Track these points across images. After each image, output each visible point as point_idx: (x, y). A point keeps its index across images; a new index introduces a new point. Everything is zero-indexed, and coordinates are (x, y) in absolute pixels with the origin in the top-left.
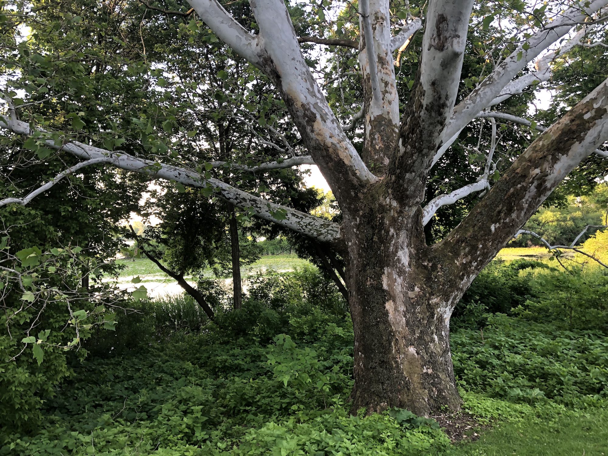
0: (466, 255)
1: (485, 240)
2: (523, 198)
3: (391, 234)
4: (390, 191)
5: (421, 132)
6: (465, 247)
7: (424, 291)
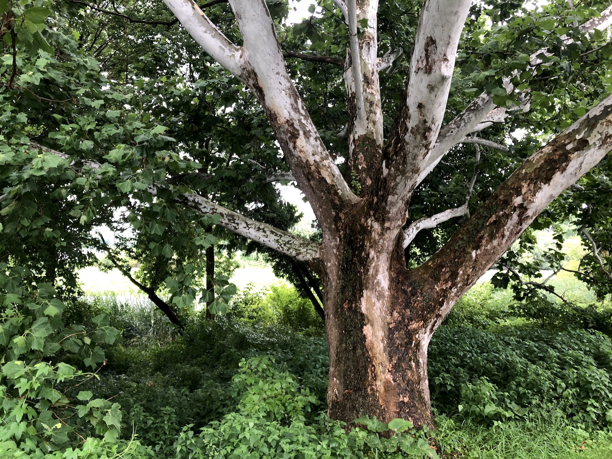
0: (446, 281)
1: (466, 267)
3: (371, 256)
4: (372, 213)
5: (405, 154)
6: (445, 273)
7: (403, 316)
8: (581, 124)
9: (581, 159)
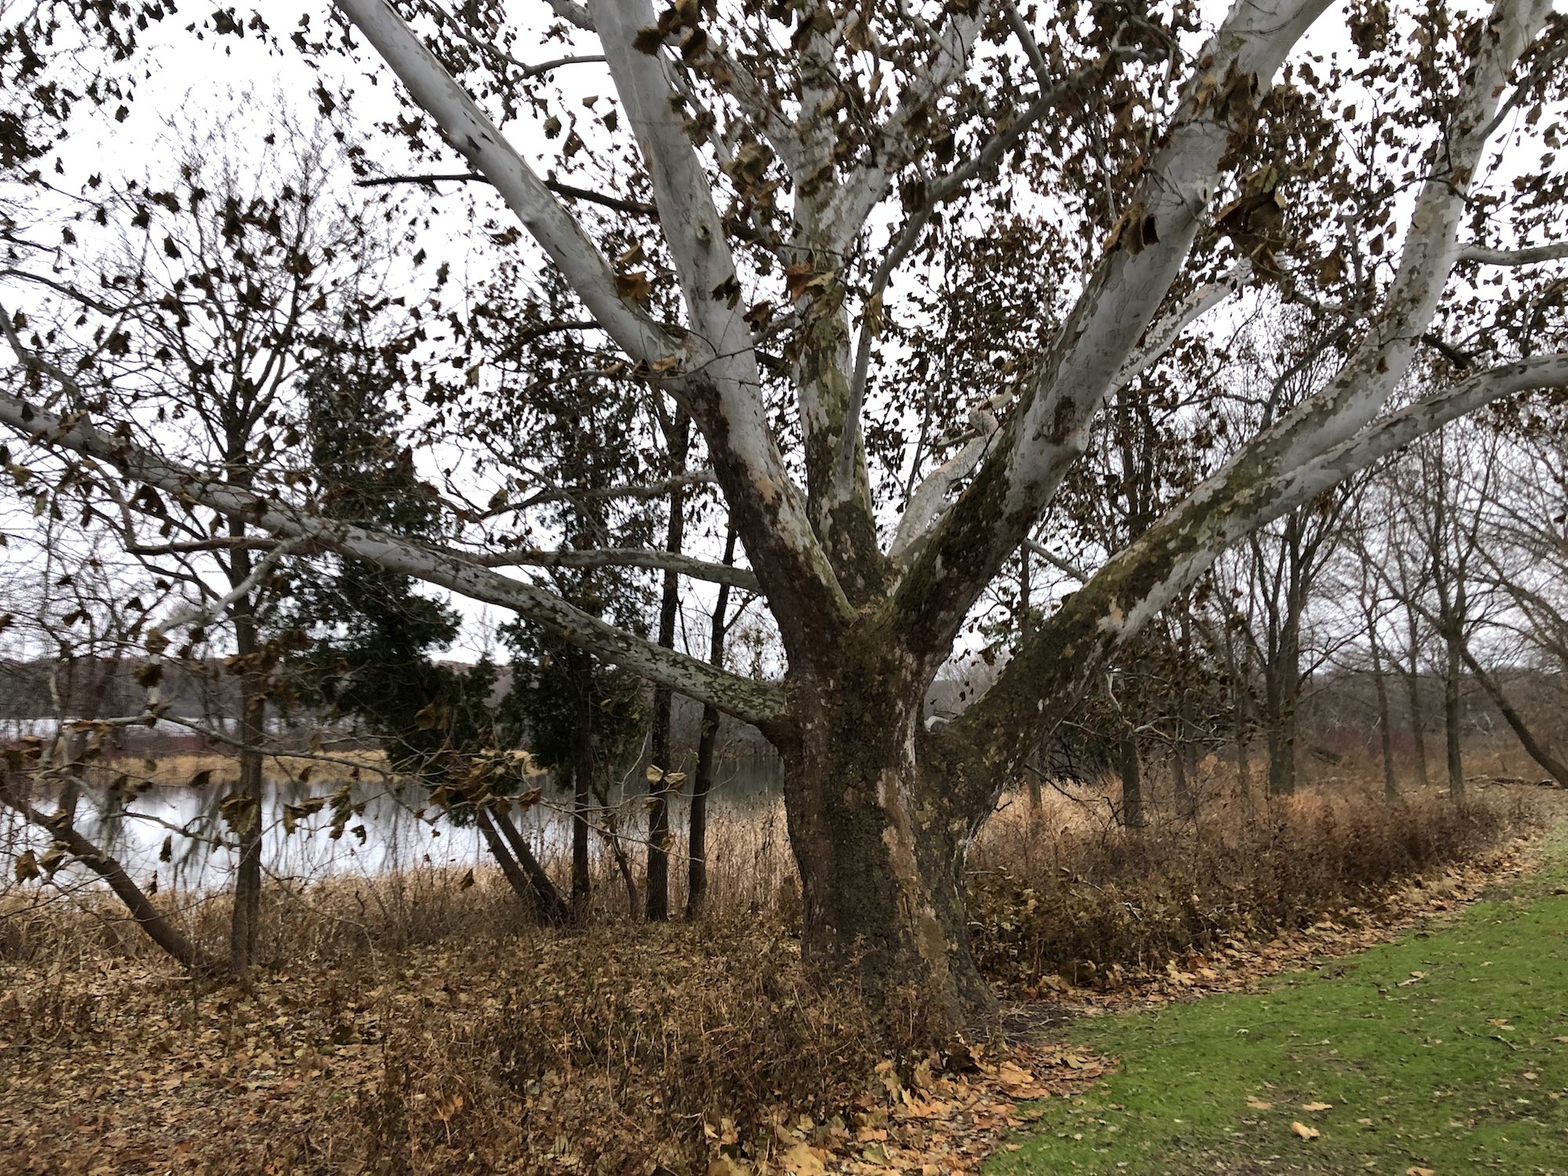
0: (999, 750)
1: (1029, 725)
2: (1085, 658)
3: (898, 711)
4: (903, 638)
5: (988, 551)
6: (996, 737)
7: (941, 810)
8: (1186, 512)
9: (1186, 564)
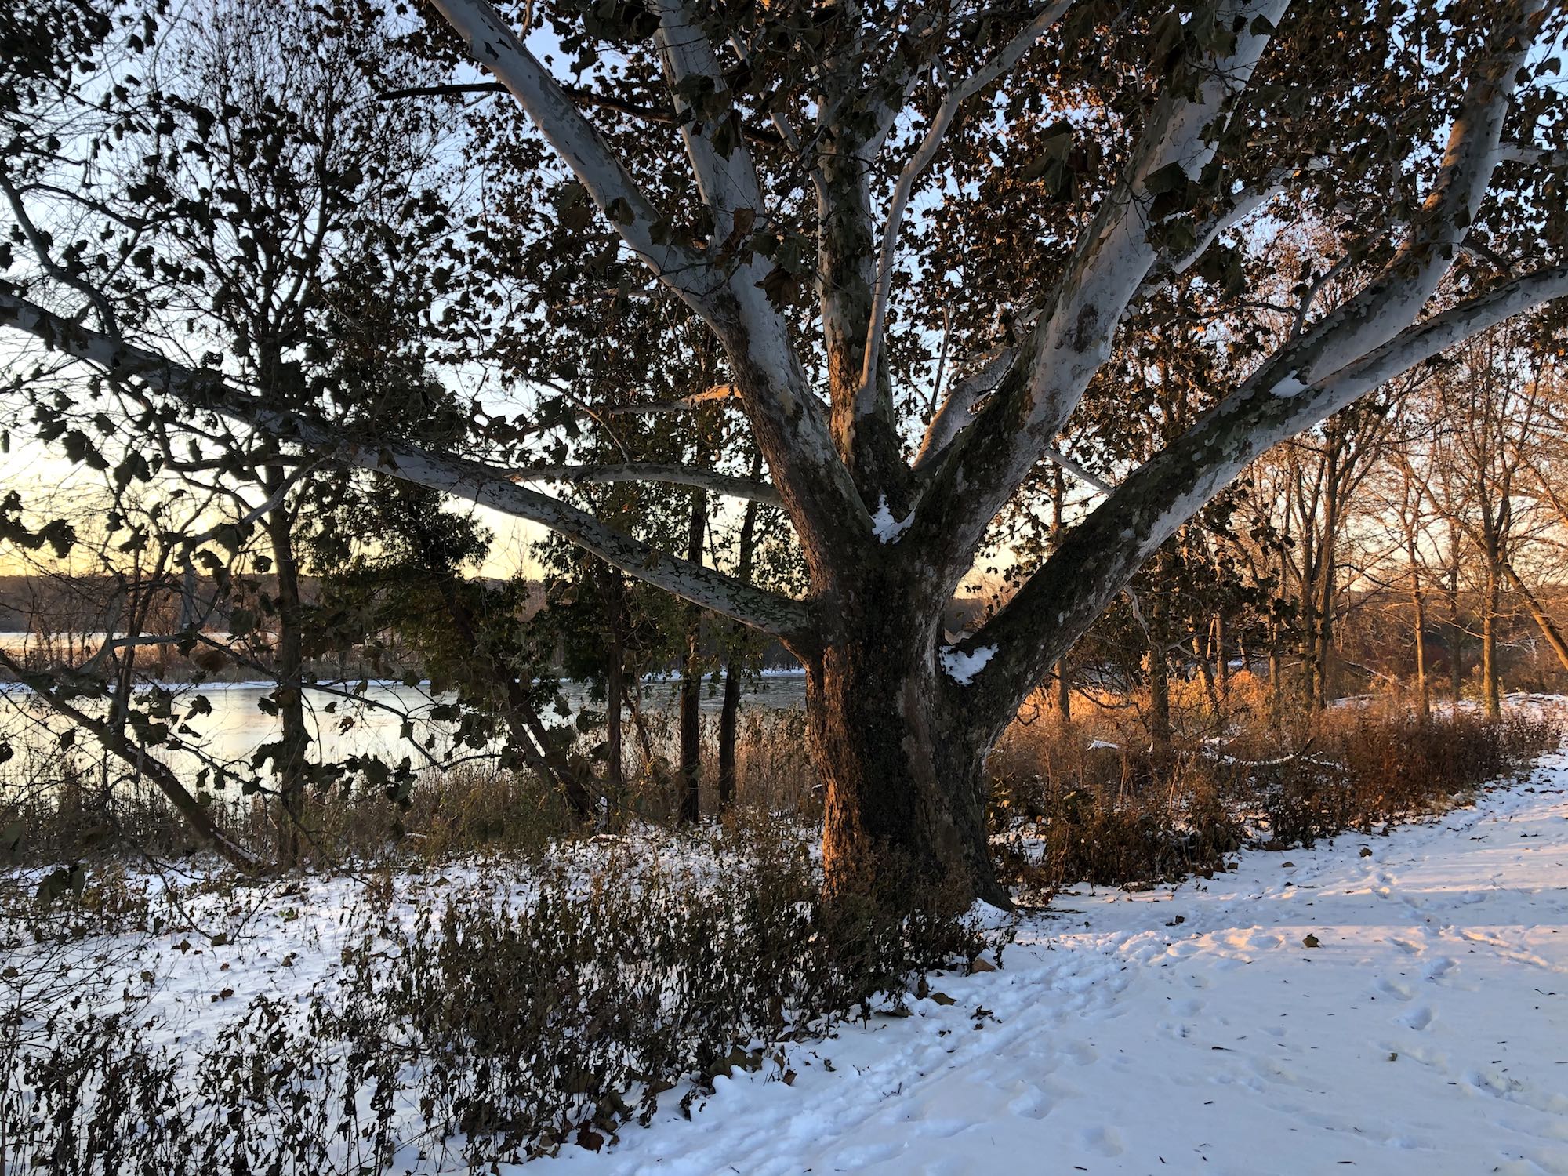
0: (1019, 662)
2: (1107, 571)
3: (917, 622)
4: (924, 551)
7: (959, 719)
